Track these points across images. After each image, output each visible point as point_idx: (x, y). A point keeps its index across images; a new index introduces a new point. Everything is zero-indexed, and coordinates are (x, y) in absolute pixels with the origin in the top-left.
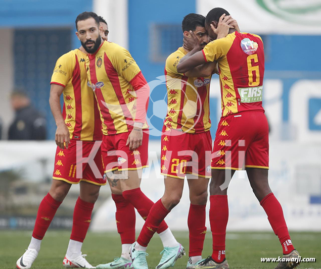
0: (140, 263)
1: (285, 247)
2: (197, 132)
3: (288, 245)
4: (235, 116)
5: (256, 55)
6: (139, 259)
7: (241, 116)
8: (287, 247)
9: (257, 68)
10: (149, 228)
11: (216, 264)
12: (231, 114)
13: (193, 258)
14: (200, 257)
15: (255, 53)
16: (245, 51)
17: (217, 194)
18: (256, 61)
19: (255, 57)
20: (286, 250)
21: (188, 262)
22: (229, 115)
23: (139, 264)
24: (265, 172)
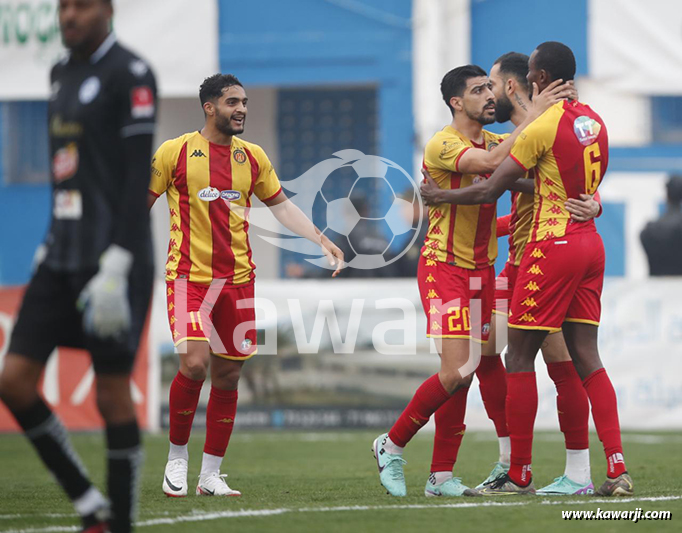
0: (394, 475)
1: (612, 464)
2: (479, 267)
3: (616, 462)
4: (557, 243)
5: (596, 144)
6: (391, 469)
7: (565, 242)
8: (615, 464)
9: (597, 166)
10: (414, 420)
11: (517, 488)
12: (552, 239)
13: (438, 475)
14: (450, 473)
15: (596, 140)
16: (581, 140)
17: (523, 371)
18: (597, 154)
19: (596, 149)
20: (612, 470)
21: (429, 482)
22: (548, 239)
23: (392, 477)
24: (592, 331)
